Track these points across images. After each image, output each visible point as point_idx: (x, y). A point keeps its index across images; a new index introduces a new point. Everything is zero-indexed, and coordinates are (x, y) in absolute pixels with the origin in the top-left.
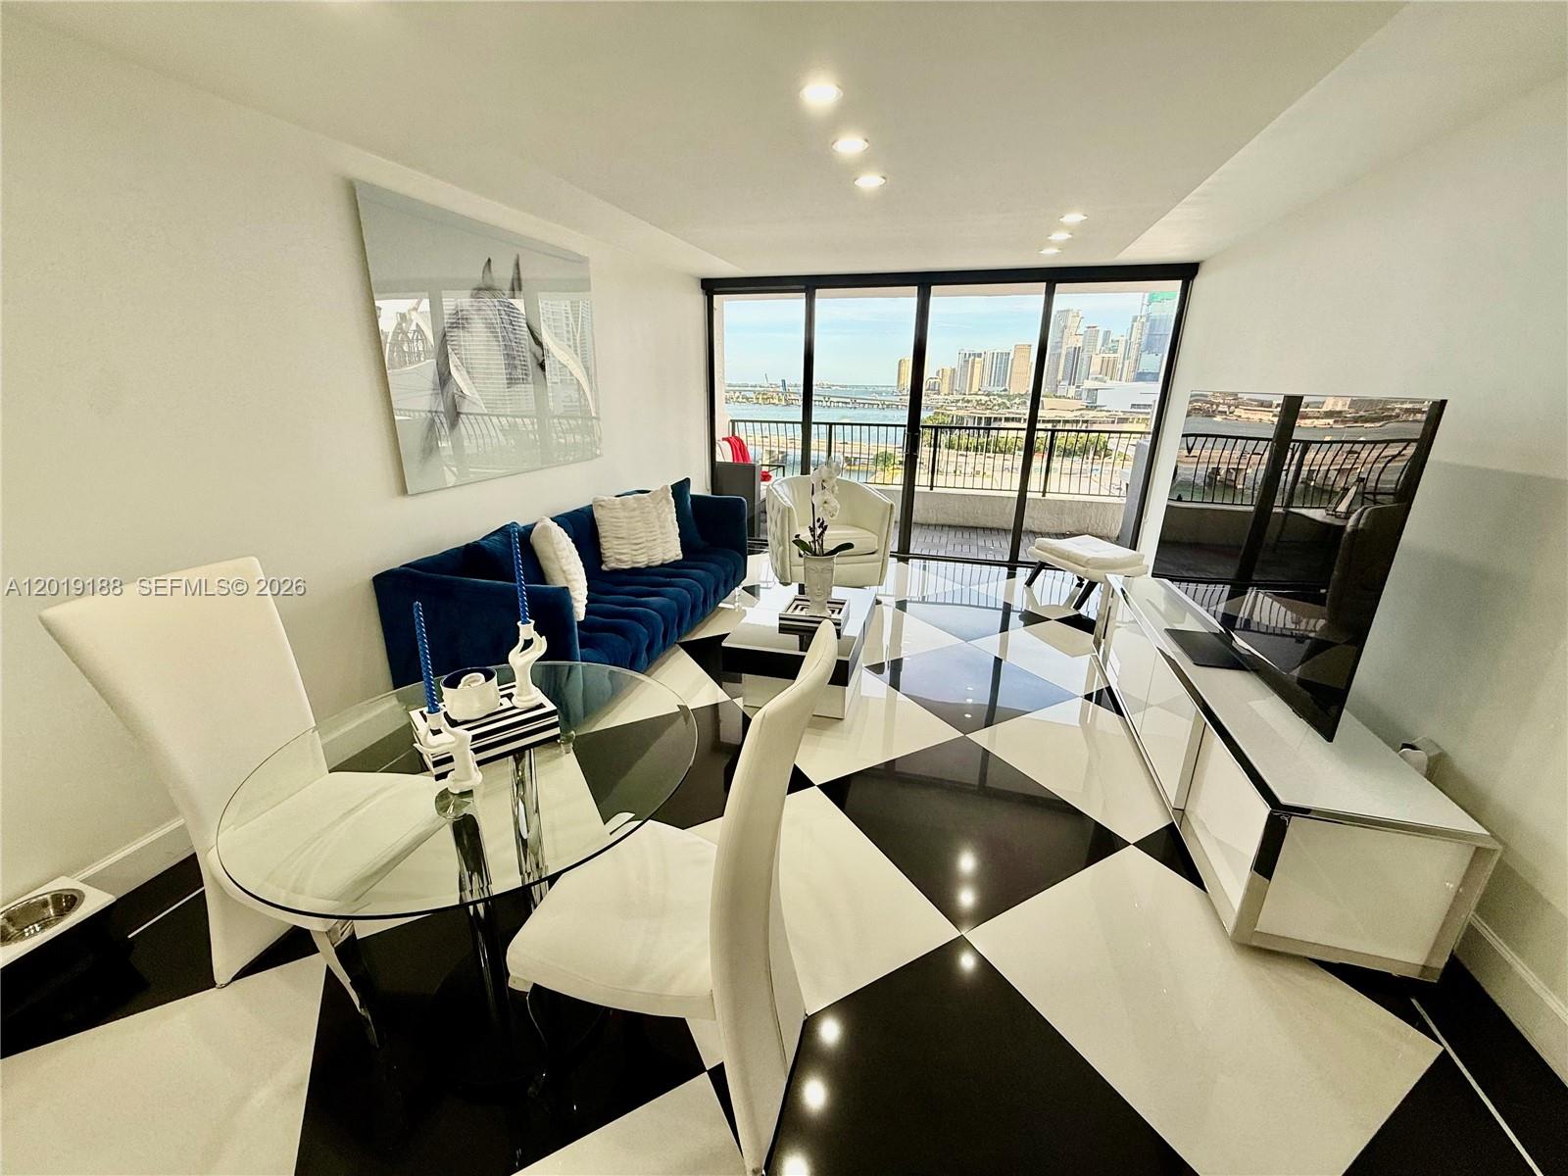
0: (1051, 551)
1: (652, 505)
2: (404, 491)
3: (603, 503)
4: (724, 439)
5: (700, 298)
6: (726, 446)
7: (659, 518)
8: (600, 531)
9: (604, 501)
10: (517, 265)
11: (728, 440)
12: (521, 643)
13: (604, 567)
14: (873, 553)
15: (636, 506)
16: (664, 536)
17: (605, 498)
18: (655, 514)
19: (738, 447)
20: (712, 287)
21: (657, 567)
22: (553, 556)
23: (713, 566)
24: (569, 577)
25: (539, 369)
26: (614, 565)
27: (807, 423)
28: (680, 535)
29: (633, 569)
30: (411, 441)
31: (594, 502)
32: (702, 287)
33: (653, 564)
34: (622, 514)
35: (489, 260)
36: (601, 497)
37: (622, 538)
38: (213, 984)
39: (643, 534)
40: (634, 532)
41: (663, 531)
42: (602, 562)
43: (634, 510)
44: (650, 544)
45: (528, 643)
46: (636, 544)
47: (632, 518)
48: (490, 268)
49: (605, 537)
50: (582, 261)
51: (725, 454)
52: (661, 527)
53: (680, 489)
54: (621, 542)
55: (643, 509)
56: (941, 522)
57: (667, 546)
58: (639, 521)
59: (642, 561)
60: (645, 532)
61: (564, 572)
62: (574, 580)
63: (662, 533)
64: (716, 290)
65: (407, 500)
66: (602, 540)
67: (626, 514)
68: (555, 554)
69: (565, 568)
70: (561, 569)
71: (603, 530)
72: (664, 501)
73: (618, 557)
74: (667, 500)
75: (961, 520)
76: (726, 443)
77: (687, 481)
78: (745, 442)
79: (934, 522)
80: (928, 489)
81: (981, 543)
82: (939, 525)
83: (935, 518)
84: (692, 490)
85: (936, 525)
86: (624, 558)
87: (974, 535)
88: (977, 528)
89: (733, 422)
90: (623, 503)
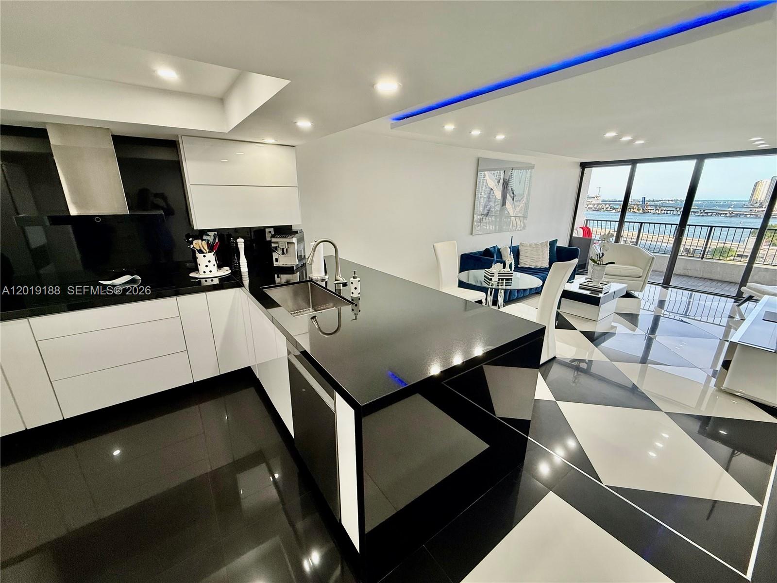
1: (540, 247)
2: (472, 234)
3: (523, 245)
4: (580, 228)
5: (578, 171)
6: (581, 231)
7: (542, 252)
8: (520, 253)
11: (582, 228)
13: (519, 266)
14: (640, 277)
15: (535, 246)
18: (541, 250)
19: (587, 231)
20: (585, 165)
21: (539, 268)
25: (512, 201)
26: (522, 265)
28: (550, 259)
29: (530, 268)
31: (521, 244)
32: (580, 166)
33: (537, 268)
34: (529, 249)
36: (523, 242)
39: (535, 256)
40: (532, 255)
42: (519, 264)
43: (534, 248)
44: (538, 261)
46: (533, 260)
47: (533, 250)
48: (504, 173)
49: (521, 256)
51: (578, 233)
52: (543, 255)
53: (553, 243)
54: (527, 258)
55: (537, 248)
57: (544, 261)
58: (535, 252)
59: (534, 266)
60: (537, 256)
63: (543, 257)
64: (587, 166)
65: (473, 236)
67: (531, 249)
71: (522, 253)
72: (545, 246)
73: (525, 263)
74: (547, 246)
75: (721, 277)
77: (557, 240)
78: (591, 230)
79: (701, 276)
80: (700, 259)
81: (727, 289)
82: (703, 278)
83: (701, 274)
84: (558, 244)
85: (701, 278)
86: (527, 263)
87: (725, 285)
88: (731, 282)
89: (587, 220)
90: (530, 245)
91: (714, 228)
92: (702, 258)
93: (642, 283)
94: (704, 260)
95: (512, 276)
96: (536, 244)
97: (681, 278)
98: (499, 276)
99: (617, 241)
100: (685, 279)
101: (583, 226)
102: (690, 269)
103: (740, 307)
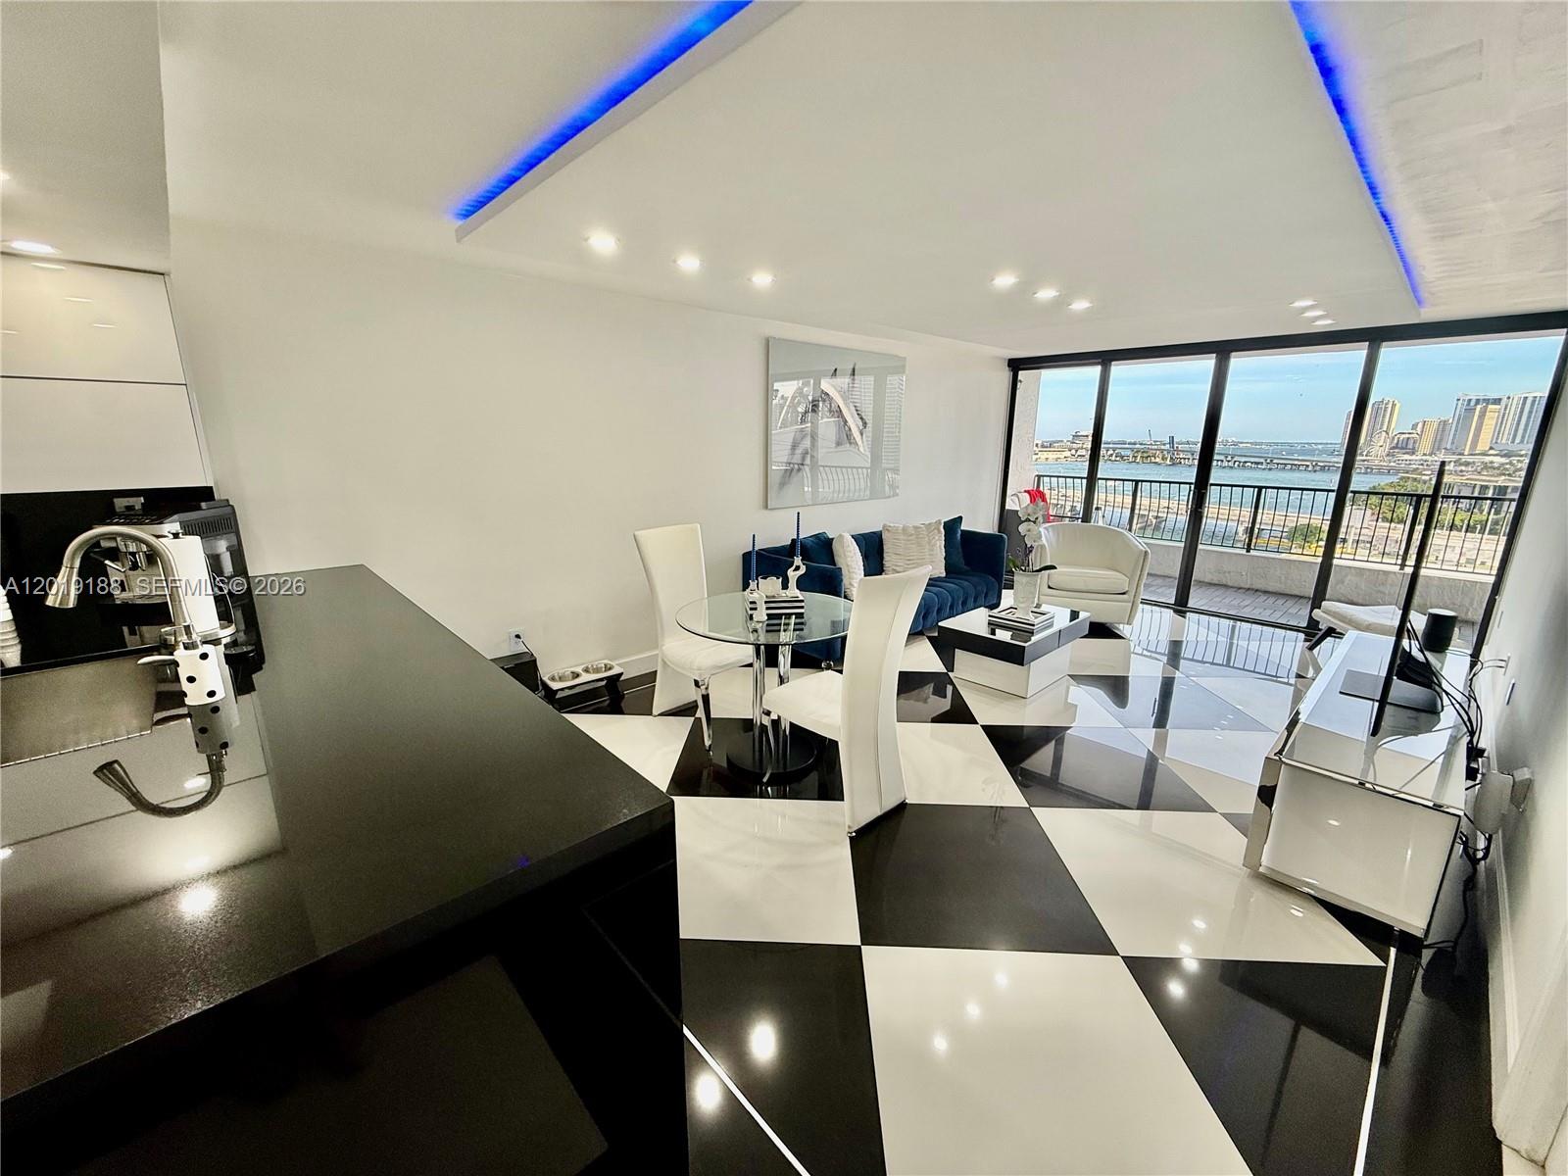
0: (1335, 615)
1: (925, 533)
2: (766, 507)
3: (889, 528)
4: (1025, 491)
5: (1006, 375)
6: (1022, 496)
7: (929, 543)
8: (884, 548)
10: (852, 370)
11: (1028, 492)
12: (794, 567)
14: (1124, 593)
15: (913, 532)
16: (931, 555)
17: (892, 525)
18: (927, 539)
19: (1037, 500)
20: (1016, 365)
23: (966, 583)
24: (851, 570)
25: (860, 436)
27: (1092, 478)
28: (945, 559)
30: (775, 479)
31: (884, 526)
32: (1009, 366)
34: (902, 537)
35: (836, 369)
36: (888, 523)
37: (899, 554)
38: (651, 714)
39: (915, 553)
40: (908, 551)
41: (932, 552)
42: (882, 571)
43: (911, 535)
44: (919, 561)
45: (797, 568)
46: (909, 560)
47: (909, 540)
48: (836, 374)
49: (887, 552)
50: (899, 361)
51: (1021, 503)
52: (931, 550)
53: (952, 526)
54: (898, 557)
55: (918, 535)
56: (1256, 586)
57: (933, 564)
58: (914, 544)
60: (917, 552)
62: (854, 573)
64: (1021, 367)
65: (766, 512)
66: (885, 555)
67: (905, 538)
69: (849, 564)
71: (887, 549)
72: (936, 531)
73: (895, 568)
74: (939, 532)
75: (1283, 586)
76: (1027, 495)
77: (961, 518)
78: (1047, 495)
79: (1247, 586)
80: (1244, 552)
81: (1293, 611)
82: (1253, 589)
83: (1249, 583)
84: (964, 527)
85: (1249, 589)
87: (1290, 603)
88: (1301, 597)
89: (1039, 477)
90: (904, 529)
91: (1264, 490)
92: (1248, 551)
93: (1130, 604)
94: (1252, 552)
95: (802, 607)
96: (916, 528)
97: (1212, 589)
98: (767, 608)
99: (1086, 518)
100: (1220, 591)
101: (1031, 488)
102: (1229, 572)
103: (1316, 651)
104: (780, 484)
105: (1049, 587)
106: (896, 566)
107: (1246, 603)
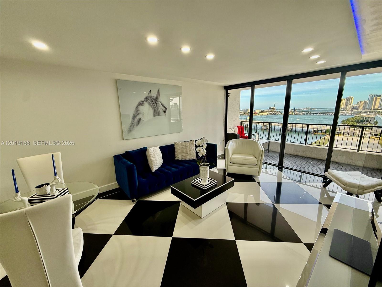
1: (188, 145)
2: (123, 139)
3: (176, 143)
4: (237, 127)
5: (223, 92)
8: (175, 150)
9: (177, 143)
10: (159, 91)
13: (175, 159)
14: (256, 165)
15: (184, 144)
16: (190, 153)
17: (177, 142)
18: (189, 147)
19: (240, 129)
20: (227, 88)
21: (188, 160)
22: (149, 156)
24: (152, 161)
25: (164, 113)
26: (177, 158)
28: (196, 153)
29: (182, 160)
32: (225, 88)
33: (187, 159)
35: (151, 90)
36: (176, 142)
37: (179, 152)
39: (185, 152)
40: (182, 151)
41: (190, 151)
43: (184, 145)
44: (186, 155)
46: (183, 154)
47: (183, 147)
48: (151, 92)
49: (176, 151)
50: (179, 87)
51: (235, 130)
52: (190, 150)
55: (186, 145)
56: (309, 156)
57: (191, 155)
58: (184, 148)
59: (184, 158)
60: (185, 151)
61: (151, 160)
62: (153, 162)
63: (190, 152)
64: (229, 89)
65: (124, 141)
67: (181, 146)
68: (149, 155)
69: (151, 159)
70: (150, 158)
71: (176, 150)
72: (192, 144)
73: (178, 157)
75: (317, 156)
80: (304, 145)
82: (307, 157)
83: (306, 155)
86: (180, 157)
89: (242, 122)
90: (181, 144)
91: (309, 125)
93: (258, 169)
94: (307, 145)
101: (239, 126)
102: (299, 151)
103: (327, 188)
104: (129, 131)
105: (231, 163)
106: (179, 156)
107: (304, 163)
